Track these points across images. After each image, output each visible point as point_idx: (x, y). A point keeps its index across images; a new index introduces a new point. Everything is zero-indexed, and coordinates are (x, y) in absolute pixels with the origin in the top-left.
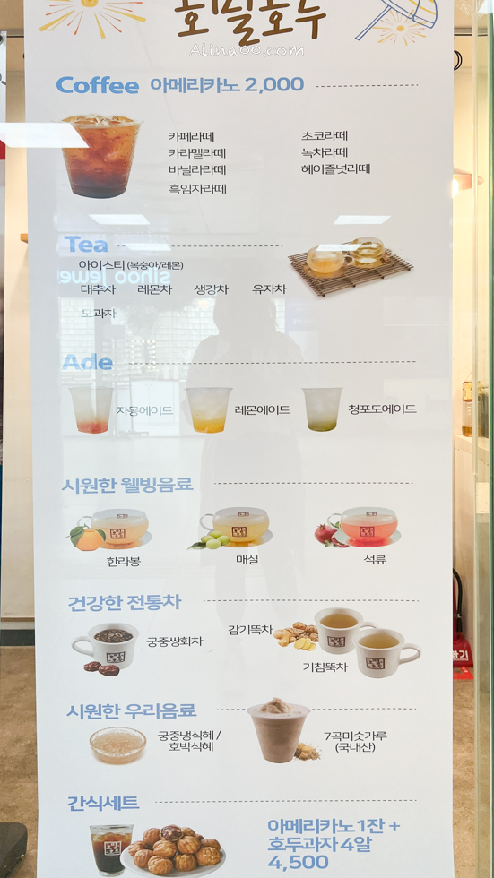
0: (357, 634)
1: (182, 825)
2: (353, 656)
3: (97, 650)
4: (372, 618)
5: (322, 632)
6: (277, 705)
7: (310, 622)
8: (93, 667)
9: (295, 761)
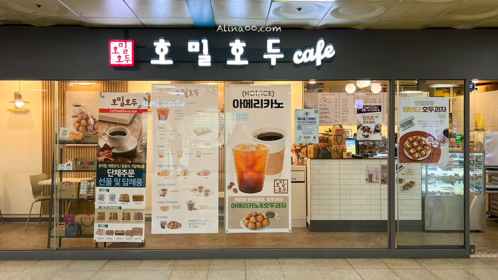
0: (204, 190)
1: (175, 221)
2: (203, 193)
3: (162, 193)
4: (206, 187)
5: (198, 189)
6: (190, 201)
7: (196, 188)
8: (161, 195)
9: (193, 210)
